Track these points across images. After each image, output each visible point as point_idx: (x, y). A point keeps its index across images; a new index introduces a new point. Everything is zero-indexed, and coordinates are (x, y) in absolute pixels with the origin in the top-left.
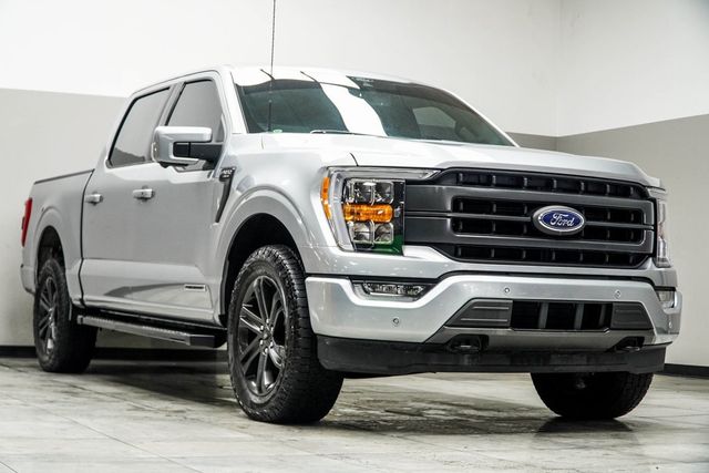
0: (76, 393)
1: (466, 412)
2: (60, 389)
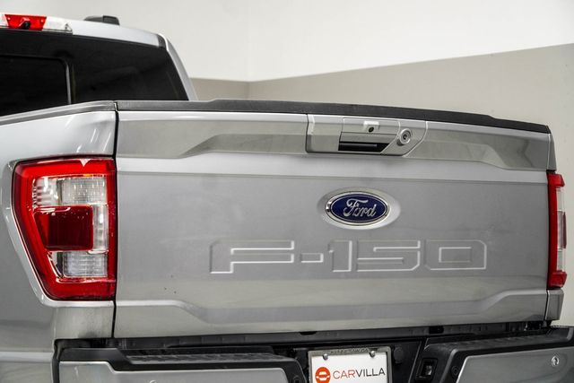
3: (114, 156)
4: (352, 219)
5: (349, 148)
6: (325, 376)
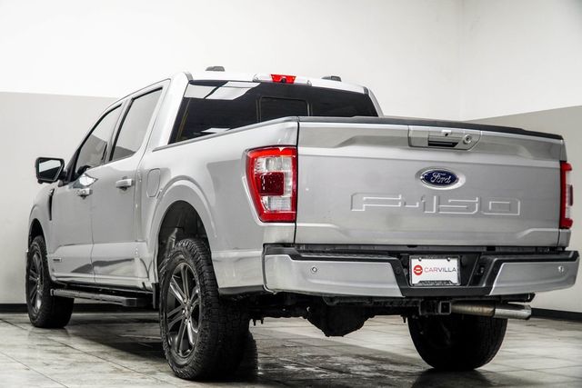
0: (68, 353)
1: (385, 367)
2: (54, 349)
3: (297, 146)
4: (436, 183)
5: (433, 144)
6: (419, 270)
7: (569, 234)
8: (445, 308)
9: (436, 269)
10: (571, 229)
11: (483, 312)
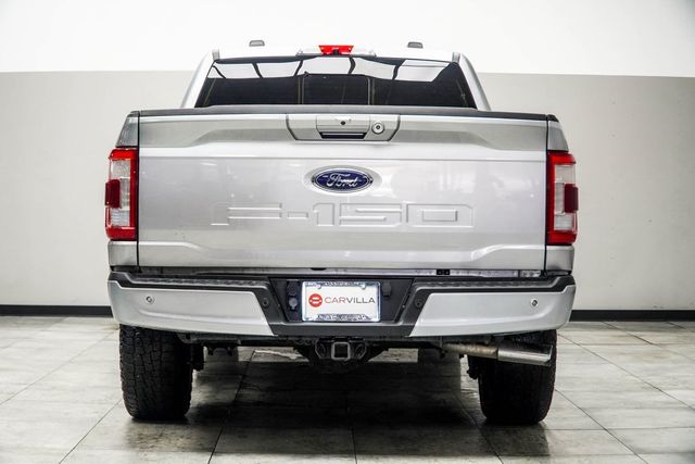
3: (138, 147)
4: (334, 188)
5: (327, 136)
6: (316, 301)
7: (572, 253)
8: (341, 352)
9: (342, 300)
10: (574, 244)
11: (481, 353)
